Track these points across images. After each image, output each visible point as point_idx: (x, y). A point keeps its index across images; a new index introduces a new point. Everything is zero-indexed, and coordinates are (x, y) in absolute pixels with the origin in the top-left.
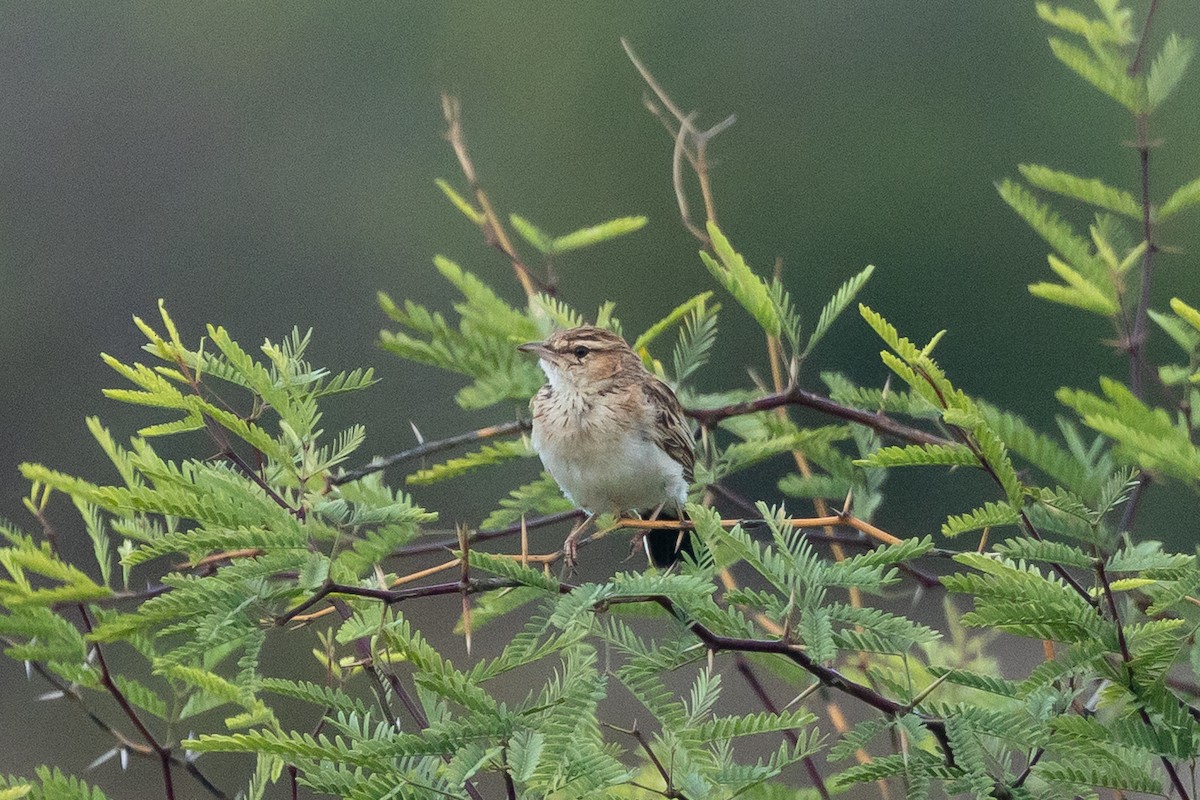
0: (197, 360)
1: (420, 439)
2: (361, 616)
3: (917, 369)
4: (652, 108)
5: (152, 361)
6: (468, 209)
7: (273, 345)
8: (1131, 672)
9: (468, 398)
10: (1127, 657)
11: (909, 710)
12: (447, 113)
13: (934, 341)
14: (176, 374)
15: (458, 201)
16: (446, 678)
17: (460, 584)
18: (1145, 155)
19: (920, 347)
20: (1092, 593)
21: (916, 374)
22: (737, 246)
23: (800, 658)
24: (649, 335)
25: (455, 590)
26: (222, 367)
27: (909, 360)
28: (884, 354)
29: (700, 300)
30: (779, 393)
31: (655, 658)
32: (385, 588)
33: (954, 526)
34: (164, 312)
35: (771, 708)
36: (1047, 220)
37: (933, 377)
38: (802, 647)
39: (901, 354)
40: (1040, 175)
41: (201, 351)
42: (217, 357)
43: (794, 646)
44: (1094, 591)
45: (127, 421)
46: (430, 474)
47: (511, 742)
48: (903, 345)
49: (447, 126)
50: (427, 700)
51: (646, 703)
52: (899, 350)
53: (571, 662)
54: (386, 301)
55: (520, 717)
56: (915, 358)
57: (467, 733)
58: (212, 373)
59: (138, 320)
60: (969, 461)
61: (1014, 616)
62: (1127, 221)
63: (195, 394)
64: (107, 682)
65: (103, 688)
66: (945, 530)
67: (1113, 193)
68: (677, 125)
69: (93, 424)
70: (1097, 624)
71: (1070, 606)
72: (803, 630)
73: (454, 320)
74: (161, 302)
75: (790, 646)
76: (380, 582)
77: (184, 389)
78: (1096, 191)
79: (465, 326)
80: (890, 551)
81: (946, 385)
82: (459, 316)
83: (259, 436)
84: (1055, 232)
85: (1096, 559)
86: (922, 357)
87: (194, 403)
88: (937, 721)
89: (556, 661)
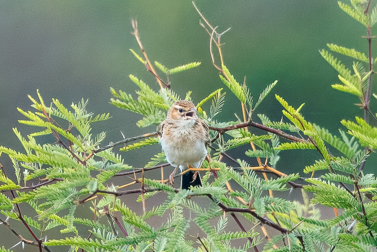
0: (50, 110)
1: (124, 137)
2: (105, 198)
3: (295, 116)
4: (202, 25)
5: (34, 110)
6: (141, 59)
7: (74, 105)
8: (366, 219)
9: (141, 124)
10: (365, 214)
11: (291, 232)
12: (134, 26)
13: (301, 107)
14: (42, 115)
15: (137, 56)
16: (134, 218)
17: (141, 189)
18: (370, 40)
19: (296, 109)
20: (353, 192)
21: (294, 118)
22: (232, 72)
23: (254, 214)
24: (202, 102)
25: (139, 192)
26: (58, 113)
27: (292, 113)
28: (284, 111)
29: (219, 91)
30: (245, 122)
31: (206, 215)
32: (115, 191)
33: (307, 170)
34: (39, 94)
35: (244, 230)
36: (337, 63)
37: (300, 119)
38: (254, 210)
39: (289, 111)
40: (334, 47)
41: (51, 107)
42: (56, 109)
43: (252, 210)
44: (354, 192)
45: (26, 130)
46: (127, 148)
47: (156, 240)
48: (290, 108)
49: (133, 30)
50: (127, 226)
51: (203, 229)
52: (289, 110)
53: (175, 212)
54: (113, 90)
55: (159, 232)
56: (294, 113)
57: (142, 238)
58: (54, 115)
59: (29, 96)
60: (312, 148)
61: (327, 200)
62: (364, 64)
63: (49, 121)
64: (20, 217)
65: (19, 219)
66: (305, 171)
67: (359, 53)
68: (211, 31)
69: (15, 130)
70: (355, 202)
71: (346, 196)
72: (255, 205)
73: (135, 97)
74: (38, 90)
75: (251, 210)
76: (113, 189)
77: (45, 120)
78: (353, 53)
79: (139, 99)
80: (285, 179)
81: (304, 122)
82: (137, 95)
83: (70, 136)
84: (339, 68)
85: (355, 181)
86: (297, 112)
87: (49, 125)
88: (300, 235)
89: (170, 212)
